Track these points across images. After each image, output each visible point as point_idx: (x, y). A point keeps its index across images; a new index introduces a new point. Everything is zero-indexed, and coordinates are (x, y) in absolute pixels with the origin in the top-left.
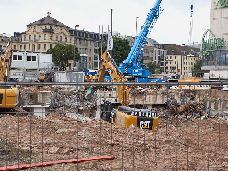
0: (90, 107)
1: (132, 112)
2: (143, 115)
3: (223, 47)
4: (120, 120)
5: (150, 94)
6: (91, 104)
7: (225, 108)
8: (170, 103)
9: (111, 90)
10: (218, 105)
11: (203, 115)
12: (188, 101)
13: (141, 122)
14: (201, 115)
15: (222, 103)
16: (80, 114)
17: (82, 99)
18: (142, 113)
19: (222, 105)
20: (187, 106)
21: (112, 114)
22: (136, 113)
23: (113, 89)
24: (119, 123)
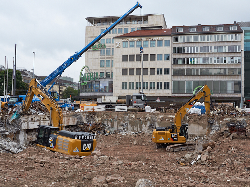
0: (14, 131)
1: (76, 136)
2: (85, 139)
3: (97, 79)
4: (62, 144)
5: (65, 117)
6: (16, 128)
7: (120, 126)
8: (79, 124)
9: (31, 114)
10: (114, 123)
11: (106, 132)
12: (91, 121)
13: (85, 144)
14: (105, 132)
15: (117, 121)
16: (5, 139)
17: (6, 124)
18: (84, 136)
19: (117, 123)
20: (93, 125)
21: (51, 139)
22: (80, 136)
23: (33, 114)
24: (61, 147)
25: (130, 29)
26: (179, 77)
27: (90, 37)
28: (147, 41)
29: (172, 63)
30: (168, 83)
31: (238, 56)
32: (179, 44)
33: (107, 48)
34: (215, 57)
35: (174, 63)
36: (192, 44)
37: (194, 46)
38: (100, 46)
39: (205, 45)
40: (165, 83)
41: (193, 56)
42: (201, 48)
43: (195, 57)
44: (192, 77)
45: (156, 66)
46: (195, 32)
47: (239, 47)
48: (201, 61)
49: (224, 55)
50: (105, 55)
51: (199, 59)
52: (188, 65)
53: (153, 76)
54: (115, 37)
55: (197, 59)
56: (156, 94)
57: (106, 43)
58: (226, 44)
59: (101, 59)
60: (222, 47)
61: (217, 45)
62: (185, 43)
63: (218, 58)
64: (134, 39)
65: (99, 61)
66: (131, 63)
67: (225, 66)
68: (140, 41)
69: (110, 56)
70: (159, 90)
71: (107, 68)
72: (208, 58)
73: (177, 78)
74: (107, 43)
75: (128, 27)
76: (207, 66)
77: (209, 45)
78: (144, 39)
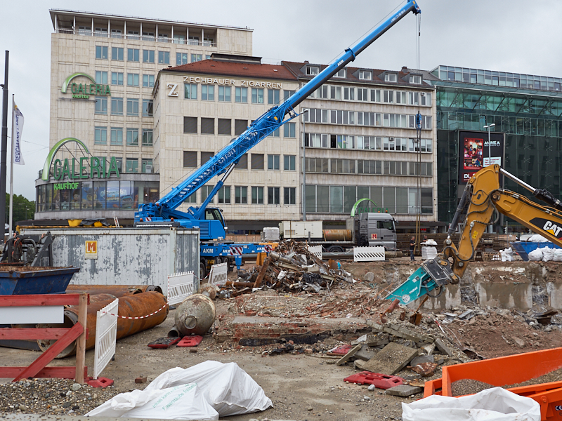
25: (175, 55)
26: (315, 177)
27: (66, 63)
28: (243, 87)
29: (300, 144)
30: (293, 189)
31: (427, 137)
32: (316, 103)
33: (113, 95)
34: (387, 137)
35: (307, 144)
36: (342, 104)
37: (346, 109)
38: (93, 88)
39: (367, 109)
40: (286, 189)
41: (343, 131)
42: (360, 114)
43: (347, 133)
44: (341, 177)
45: (266, 150)
46: (343, 79)
47: (429, 118)
48: (360, 144)
49: (402, 134)
50: (109, 114)
51: (357, 138)
52: (334, 151)
53: (260, 172)
54: (164, 70)
55: (351, 138)
56: (266, 214)
57: (109, 83)
58: (405, 111)
59: (97, 124)
60: (398, 115)
61: (389, 110)
62: (326, 101)
63: (392, 140)
64: (213, 80)
65: (92, 129)
66: (206, 137)
67: (404, 157)
68: (227, 86)
69: (121, 118)
70: (273, 206)
71: (114, 148)
72: (372, 137)
73: (312, 178)
74: (114, 82)
75: (168, 50)
76: (370, 156)
77: (375, 109)
78: (238, 82)
